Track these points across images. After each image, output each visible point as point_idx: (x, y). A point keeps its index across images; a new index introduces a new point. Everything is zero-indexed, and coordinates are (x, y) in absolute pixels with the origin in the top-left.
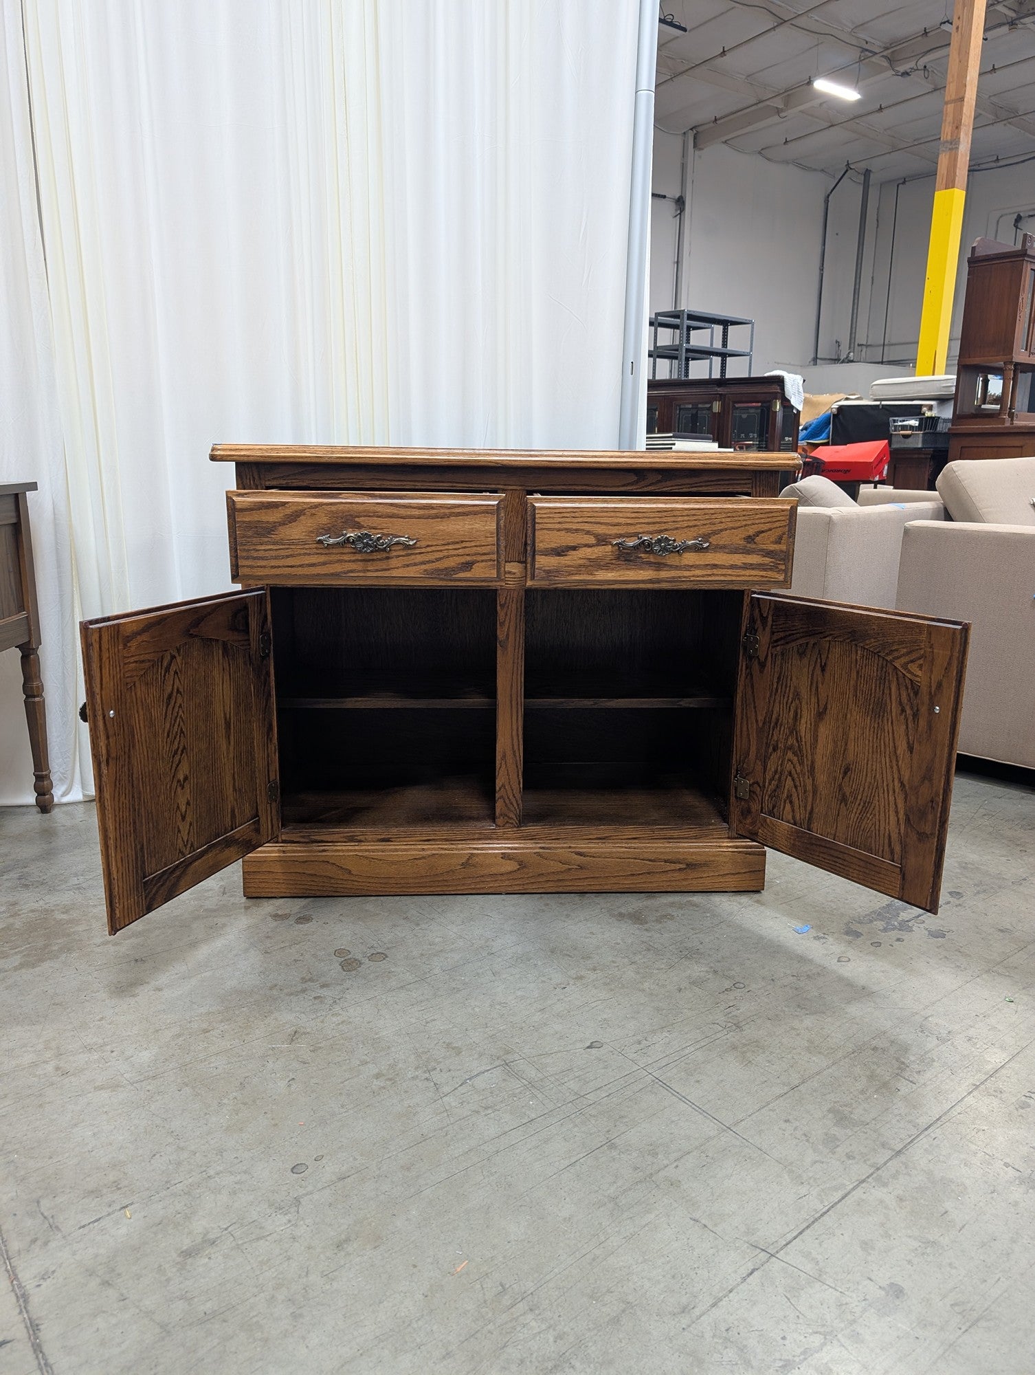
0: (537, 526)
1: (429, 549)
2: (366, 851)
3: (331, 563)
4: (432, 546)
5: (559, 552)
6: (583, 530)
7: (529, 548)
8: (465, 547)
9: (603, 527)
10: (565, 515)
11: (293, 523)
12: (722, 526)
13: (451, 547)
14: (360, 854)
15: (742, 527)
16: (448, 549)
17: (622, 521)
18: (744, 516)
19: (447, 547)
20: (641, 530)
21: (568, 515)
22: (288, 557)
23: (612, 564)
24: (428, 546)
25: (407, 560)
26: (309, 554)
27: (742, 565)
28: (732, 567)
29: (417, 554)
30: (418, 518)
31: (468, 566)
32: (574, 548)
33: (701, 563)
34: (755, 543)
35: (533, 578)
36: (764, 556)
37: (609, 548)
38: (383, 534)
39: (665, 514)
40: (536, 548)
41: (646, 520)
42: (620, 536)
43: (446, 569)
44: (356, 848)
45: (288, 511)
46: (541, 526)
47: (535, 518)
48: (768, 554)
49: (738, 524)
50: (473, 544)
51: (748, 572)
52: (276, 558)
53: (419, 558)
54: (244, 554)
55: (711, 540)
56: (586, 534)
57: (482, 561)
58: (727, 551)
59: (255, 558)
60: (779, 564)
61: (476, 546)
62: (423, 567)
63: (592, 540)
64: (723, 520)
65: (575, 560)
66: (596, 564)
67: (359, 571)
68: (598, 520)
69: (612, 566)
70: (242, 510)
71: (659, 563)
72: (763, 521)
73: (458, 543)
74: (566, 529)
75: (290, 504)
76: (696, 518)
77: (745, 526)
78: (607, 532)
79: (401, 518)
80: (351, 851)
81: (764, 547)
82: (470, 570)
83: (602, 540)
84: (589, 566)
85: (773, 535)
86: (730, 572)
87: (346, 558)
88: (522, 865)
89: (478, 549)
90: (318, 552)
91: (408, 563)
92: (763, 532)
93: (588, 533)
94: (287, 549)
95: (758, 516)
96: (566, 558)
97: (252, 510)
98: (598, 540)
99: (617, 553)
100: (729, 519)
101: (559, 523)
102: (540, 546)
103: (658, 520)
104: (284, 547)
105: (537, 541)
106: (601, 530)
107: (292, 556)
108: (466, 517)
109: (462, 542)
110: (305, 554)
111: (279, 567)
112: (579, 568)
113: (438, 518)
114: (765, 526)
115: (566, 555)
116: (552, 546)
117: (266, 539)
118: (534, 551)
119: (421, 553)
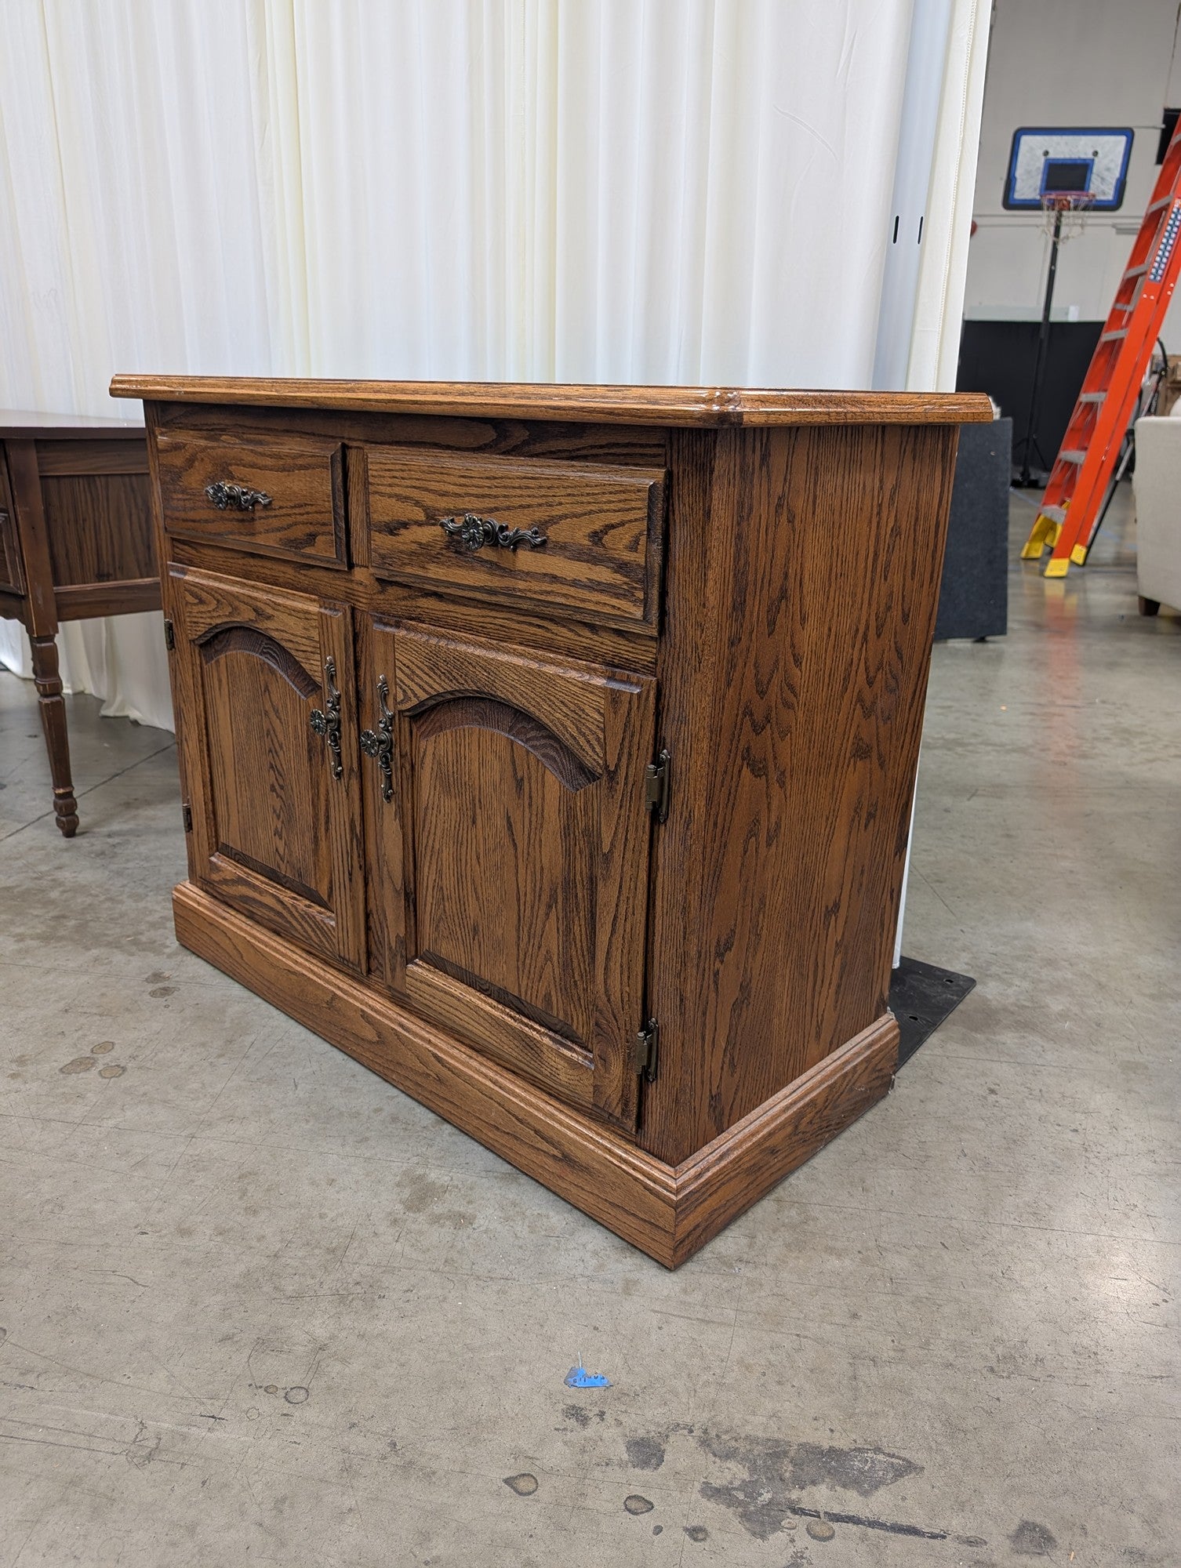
1: (280, 512)
3: (217, 520)
4: (283, 508)
5: (392, 529)
6: (413, 499)
8: (307, 513)
9: (433, 496)
10: (395, 474)
11: (191, 469)
12: (561, 510)
13: (298, 511)
15: (585, 514)
16: (295, 514)
17: (450, 488)
18: (586, 494)
19: (294, 511)
20: (471, 507)
21: (398, 474)
23: (443, 555)
24: (280, 508)
25: (266, 524)
26: (204, 508)
27: (591, 585)
28: (575, 583)
29: (271, 517)
30: (272, 470)
31: (312, 538)
32: (405, 525)
33: (540, 572)
34: (603, 545)
35: (371, 563)
36: (615, 571)
37: (438, 530)
39: (495, 483)
40: (371, 521)
41: (476, 491)
42: (446, 512)
43: (295, 540)
45: (187, 456)
46: (374, 488)
47: (368, 476)
48: (622, 567)
49: (581, 509)
50: (313, 509)
51: (595, 596)
52: (185, 509)
53: (276, 524)
55: (547, 532)
56: (415, 505)
57: (323, 534)
58: (568, 554)
60: (636, 588)
61: (316, 512)
62: (280, 535)
63: (421, 516)
64: (561, 499)
65: (406, 544)
66: (424, 553)
67: (236, 534)
68: (428, 485)
69: (443, 559)
70: (163, 451)
71: (492, 563)
72: (612, 506)
73: (301, 506)
74: (395, 495)
75: (188, 447)
76: (529, 492)
77: (589, 512)
78: (435, 504)
79: (259, 468)
81: (614, 554)
82: (314, 545)
83: (431, 517)
84: (421, 555)
85: (625, 534)
86: (572, 591)
87: (226, 515)
89: (319, 516)
91: (267, 528)
92: (613, 527)
93: (417, 503)
94: (189, 499)
95: (607, 497)
96: (399, 538)
97: (168, 450)
98: (428, 517)
99: (446, 538)
100: (569, 499)
101: (390, 485)
102: (374, 517)
103: (487, 491)
105: (371, 510)
106: (430, 500)
107: (193, 508)
108: (306, 472)
109: (305, 505)
110: (201, 507)
111: (187, 521)
112: (411, 556)
113: (285, 470)
114: (615, 518)
115: (398, 535)
116: (385, 519)
117: (177, 487)
118: (370, 524)
119: (275, 517)
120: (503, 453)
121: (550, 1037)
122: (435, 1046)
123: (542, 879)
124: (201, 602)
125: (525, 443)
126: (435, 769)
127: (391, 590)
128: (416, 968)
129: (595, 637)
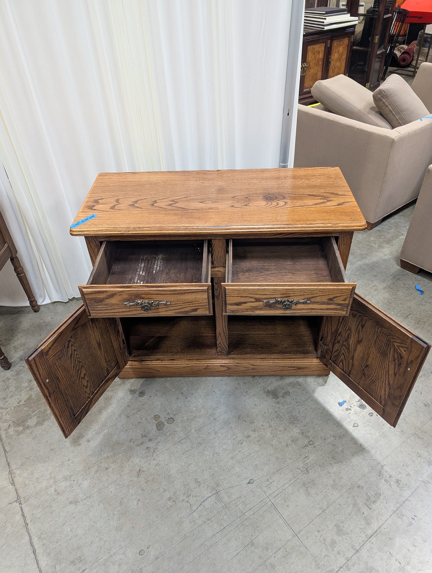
0: (227, 295)
3: (132, 311)
4: (178, 304)
5: (238, 304)
6: (249, 297)
7: (223, 302)
8: (193, 304)
9: (259, 295)
10: (240, 291)
11: (112, 298)
12: (317, 295)
13: (187, 304)
15: (327, 295)
17: (268, 293)
18: (328, 291)
19: (185, 304)
20: (277, 297)
21: (242, 291)
22: (112, 309)
23: (263, 308)
24: (176, 304)
25: (166, 309)
26: (121, 308)
27: (326, 309)
28: (321, 309)
29: (171, 307)
30: (170, 294)
31: (195, 309)
32: (245, 303)
33: (306, 308)
34: (333, 301)
35: (226, 312)
36: (337, 306)
37: (261, 303)
38: (154, 301)
39: (289, 291)
40: (227, 303)
41: (280, 293)
42: (267, 299)
43: (185, 311)
45: (109, 294)
46: (229, 295)
47: (226, 292)
48: (339, 304)
49: (325, 294)
50: (197, 302)
51: (328, 311)
52: (106, 310)
53: (172, 308)
54: (92, 309)
55: (311, 300)
56: (250, 298)
57: (201, 308)
58: (318, 303)
59: (96, 310)
60: (344, 308)
62: (174, 311)
63: (254, 300)
64: (318, 293)
65: (245, 307)
66: (255, 309)
68: (256, 293)
70: (86, 294)
72: (337, 293)
73: (189, 302)
74: (240, 296)
75: (109, 291)
76: (304, 292)
77: (329, 295)
78: (260, 297)
79: (162, 295)
80: (159, 364)
81: (337, 302)
82: (196, 312)
83: (258, 300)
84: (252, 309)
85: (342, 298)
86: (320, 311)
87: (138, 309)
88: (229, 368)
89: (200, 304)
90: (126, 307)
91: (167, 310)
92: (337, 297)
93: (251, 297)
94: (111, 307)
95: (335, 291)
96: (241, 306)
97: (91, 294)
98: (256, 300)
99: (266, 305)
100: (321, 292)
101: (238, 294)
102: (228, 302)
103: (285, 293)
104: (109, 306)
105: (227, 300)
106: (257, 296)
108: (192, 294)
109: (192, 302)
110: (119, 308)
111: (109, 313)
112: (247, 310)
113: (180, 294)
114: (339, 295)
116: (234, 302)
117: (101, 304)
118: (226, 303)
119: (172, 307)
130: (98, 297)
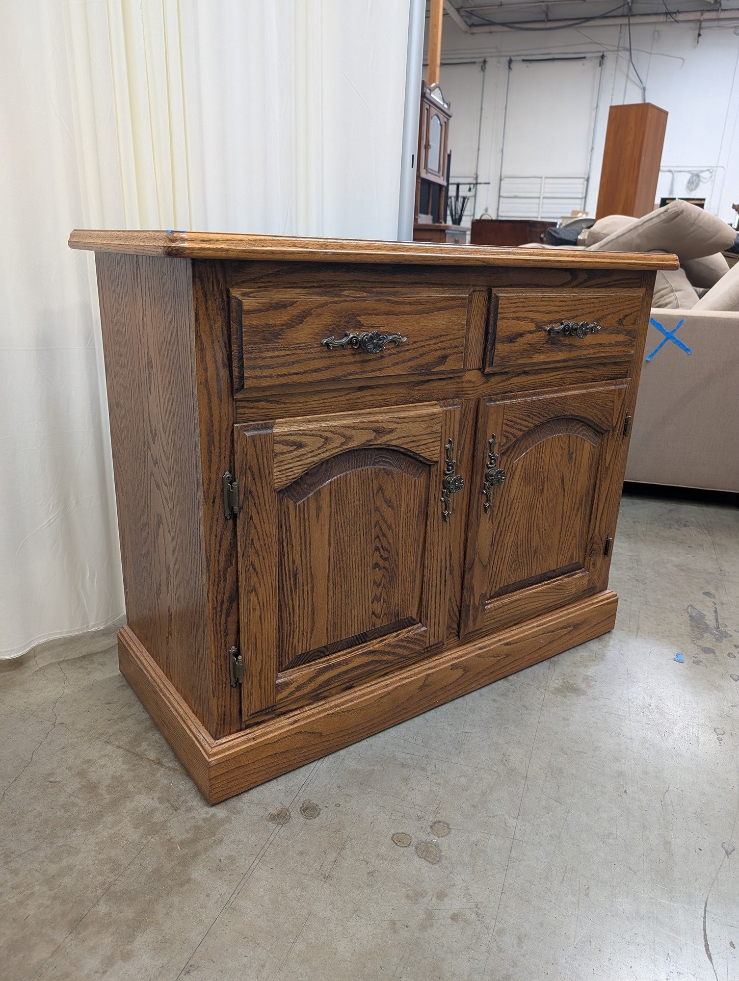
0: (500, 316)
1: (415, 345)
2: (336, 706)
3: (333, 366)
4: (418, 342)
5: (511, 339)
6: (529, 318)
7: (490, 337)
8: (442, 342)
9: (540, 315)
11: (300, 325)
12: (607, 312)
13: (432, 342)
14: (331, 712)
15: (617, 312)
16: (429, 345)
17: (553, 308)
18: (619, 302)
19: (429, 342)
20: (564, 317)
21: (518, 305)
22: (293, 363)
23: (543, 347)
24: (415, 342)
25: (397, 358)
26: (315, 359)
27: (615, 343)
28: (610, 345)
29: (405, 351)
30: (409, 314)
31: (443, 359)
32: (521, 335)
33: (595, 342)
34: (623, 325)
35: (490, 365)
36: (626, 335)
37: (543, 334)
39: (577, 302)
40: (496, 336)
41: (567, 308)
42: (551, 322)
43: (427, 364)
44: (326, 706)
45: (296, 312)
47: (498, 308)
48: (629, 333)
49: (616, 309)
50: (449, 337)
51: (617, 349)
52: (283, 365)
53: (407, 355)
54: (250, 364)
55: (601, 323)
56: (528, 322)
57: (454, 354)
58: (608, 332)
59: (261, 367)
60: (633, 341)
61: (451, 340)
62: (410, 364)
63: (533, 327)
64: (609, 306)
65: (521, 346)
66: (534, 348)
67: (357, 374)
68: (538, 308)
69: (543, 350)
70: (249, 312)
71: (571, 345)
72: (628, 306)
73: (437, 337)
74: (518, 318)
75: (298, 304)
76: (594, 305)
77: (619, 311)
78: (543, 319)
79: (395, 314)
80: (322, 711)
81: (627, 328)
82: (444, 364)
83: (539, 327)
84: (529, 351)
85: (633, 318)
87: (346, 360)
89: (451, 342)
90: (322, 356)
91: (399, 360)
92: (628, 315)
93: (531, 320)
94: (294, 354)
95: (627, 303)
96: (516, 344)
97: (260, 311)
98: (537, 327)
99: (547, 337)
101: (514, 312)
102: (499, 334)
103: (573, 307)
104: (290, 352)
105: (497, 330)
106: (539, 317)
107: (298, 362)
108: (445, 312)
109: (441, 336)
110: (310, 359)
111: (285, 375)
112: (523, 354)
113: (424, 313)
114: (629, 311)
115: (515, 342)
116: (507, 334)
117: (273, 345)
118: (495, 339)
119: (408, 350)
120: (574, 287)
121: (566, 577)
122: (503, 639)
123: (576, 499)
124: (300, 445)
125: (586, 281)
126: (522, 475)
127: (494, 379)
128: (489, 606)
129: (605, 369)
130: (271, 321)
